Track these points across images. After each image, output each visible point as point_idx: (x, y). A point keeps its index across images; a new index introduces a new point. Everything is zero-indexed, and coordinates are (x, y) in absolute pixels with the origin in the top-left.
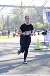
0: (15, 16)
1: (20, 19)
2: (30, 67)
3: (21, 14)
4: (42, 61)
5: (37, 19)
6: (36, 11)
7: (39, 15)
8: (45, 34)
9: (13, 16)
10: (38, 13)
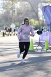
0: (5, 11)
1: (11, 14)
3: (12, 9)
4: (36, 64)
5: (31, 15)
7: (34, 11)
10: (32, 8)
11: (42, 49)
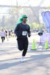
2: (26, 67)
4: (37, 61)
5: (33, 20)
6: (32, 12)
7: (35, 16)
8: (40, 34)
9: (8, 17)
10: (34, 13)
11: (43, 48)
